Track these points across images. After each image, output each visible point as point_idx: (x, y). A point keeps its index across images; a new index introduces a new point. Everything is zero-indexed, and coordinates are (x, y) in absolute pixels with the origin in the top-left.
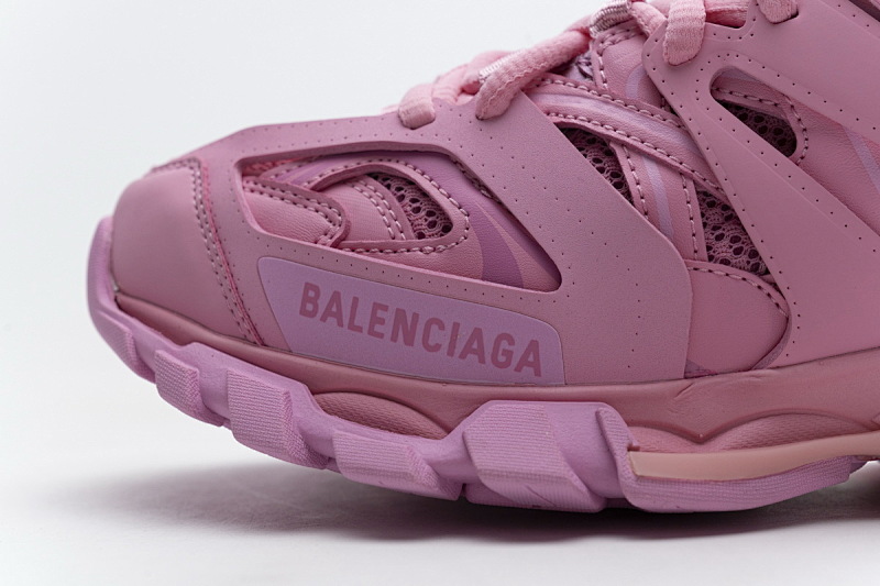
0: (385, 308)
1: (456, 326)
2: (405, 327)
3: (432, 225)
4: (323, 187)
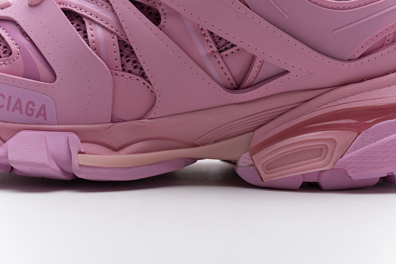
1: (10, 97)
3: (5, 52)
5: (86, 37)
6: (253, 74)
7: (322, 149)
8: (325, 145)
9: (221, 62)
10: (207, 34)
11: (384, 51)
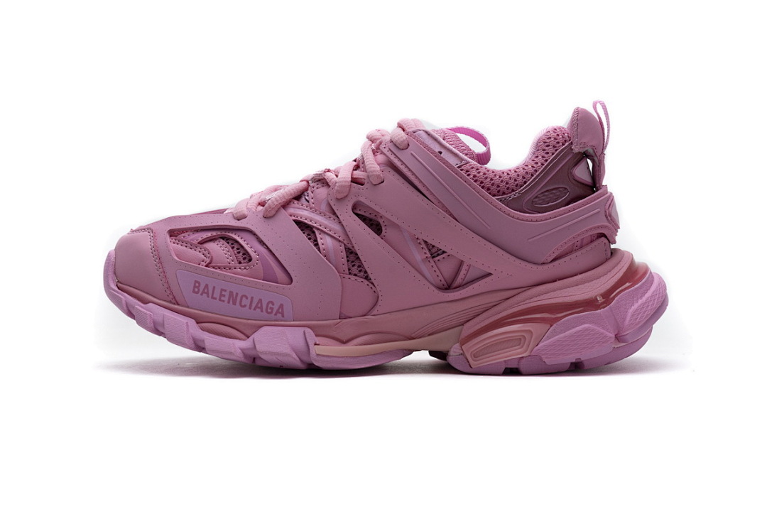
0: (225, 291)
1: (252, 298)
2: (233, 298)
3: (244, 259)
4: (201, 243)
5: (317, 245)
6: (461, 276)
7: (520, 339)
8: (524, 336)
9: (435, 266)
10: (422, 243)
11: (573, 256)
